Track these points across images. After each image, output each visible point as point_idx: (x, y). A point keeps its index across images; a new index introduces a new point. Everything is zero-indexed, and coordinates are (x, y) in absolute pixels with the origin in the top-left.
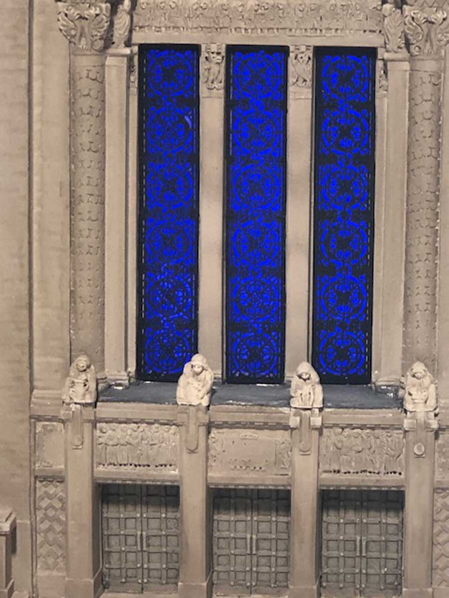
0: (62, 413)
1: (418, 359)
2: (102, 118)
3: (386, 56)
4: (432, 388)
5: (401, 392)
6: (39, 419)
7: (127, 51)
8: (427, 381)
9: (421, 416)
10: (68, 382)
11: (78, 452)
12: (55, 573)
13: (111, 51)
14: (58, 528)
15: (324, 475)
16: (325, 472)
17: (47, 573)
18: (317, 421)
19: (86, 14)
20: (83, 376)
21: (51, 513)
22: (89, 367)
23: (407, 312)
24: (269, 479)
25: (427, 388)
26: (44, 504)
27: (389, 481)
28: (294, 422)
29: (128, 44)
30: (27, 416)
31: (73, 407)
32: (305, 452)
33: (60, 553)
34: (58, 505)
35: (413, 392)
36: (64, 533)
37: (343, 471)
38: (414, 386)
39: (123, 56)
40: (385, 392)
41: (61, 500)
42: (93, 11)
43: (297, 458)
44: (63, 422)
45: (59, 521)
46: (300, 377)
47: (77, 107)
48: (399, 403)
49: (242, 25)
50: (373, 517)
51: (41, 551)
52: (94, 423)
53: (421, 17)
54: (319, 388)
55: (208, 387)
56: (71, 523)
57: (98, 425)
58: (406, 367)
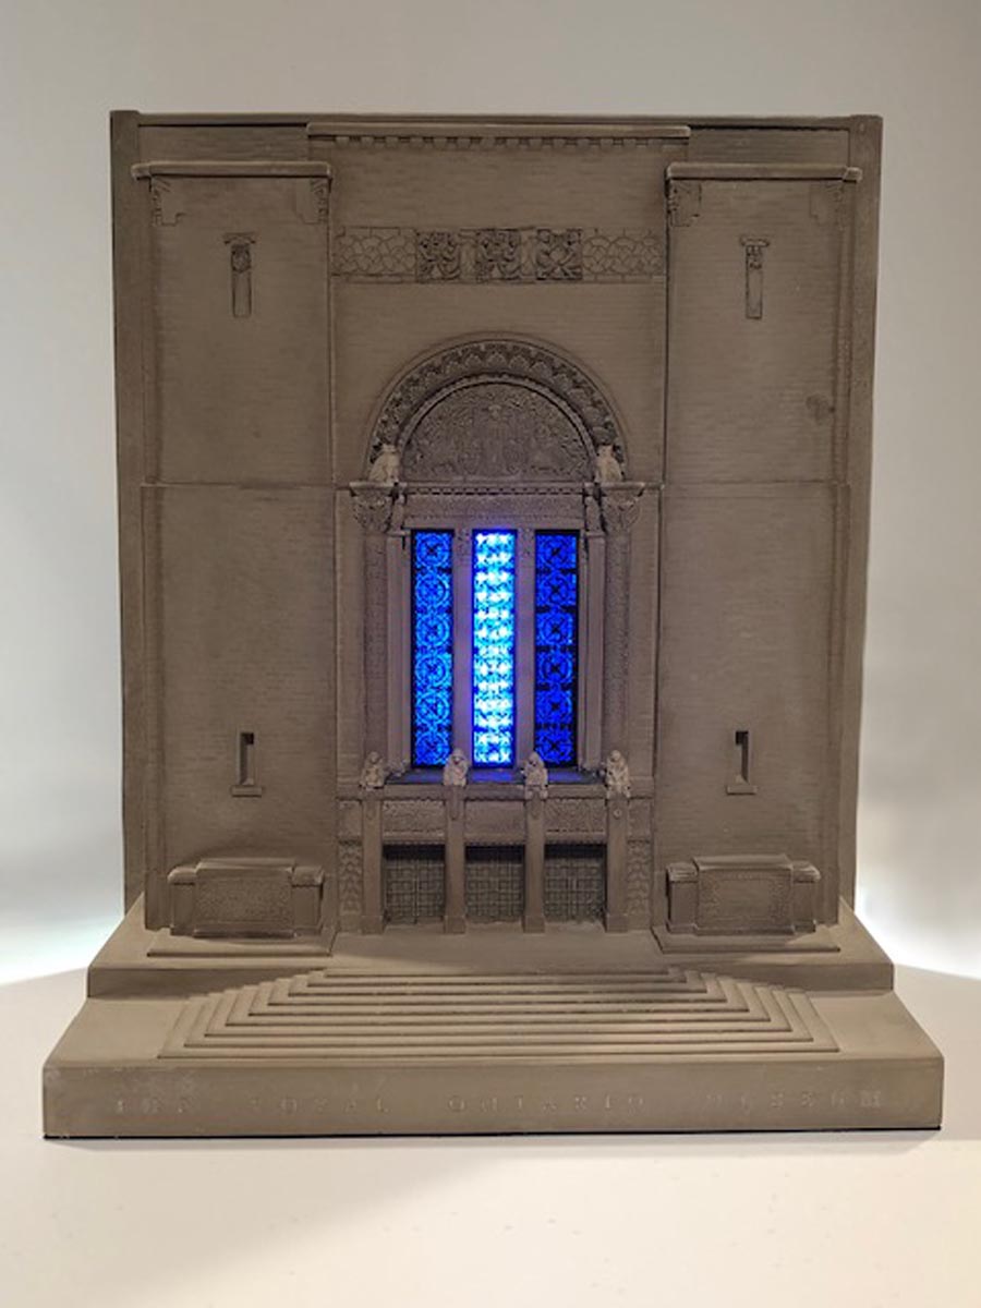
0: (360, 794)
2: (385, 580)
3: (588, 534)
4: (626, 770)
5: (602, 773)
6: (342, 799)
7: (403, 533)
8: (622, 763)
10: (364, 772)
11: (372, 823)
12: (354, 912)
13: (391, 532)
14: (355, 878)
15: (551, 834)
16: (550, 831)
17: (347, 912)
18: (545, 794)
19: (374, 505)
20: (375, 767)
21: (350, 868)
22: (378, 759)
23: (605, 714)
24: (509, 838)
25: (622, 769)
26: (345, 861)
27: (596, 836)
28: (529, 795)
29: (402, 528)
30: (333, 798)
31: (368, 790)
32: (535, 817)
33: (356, 896)
34: (356, 862)
35: (613, 771)
36: (361, 882)
37: (561, 829)
38: (612, 767)
39: (400, 536)
40: (590, 773)
41: (358, 858)
42: (379, 503)
43: (531, 822)
44: (360, 801)
45: (356, 873)
46: (531, 763)
47: (368, 573)
48: (604, 780)
49: (483, 514)
50: (581, 863)
51: (344, 897)
52: (382, 800)
53: (615, 504)
54: (545, 771)
55: (465, 772)
56: (366, 874)
57: (386, 802)
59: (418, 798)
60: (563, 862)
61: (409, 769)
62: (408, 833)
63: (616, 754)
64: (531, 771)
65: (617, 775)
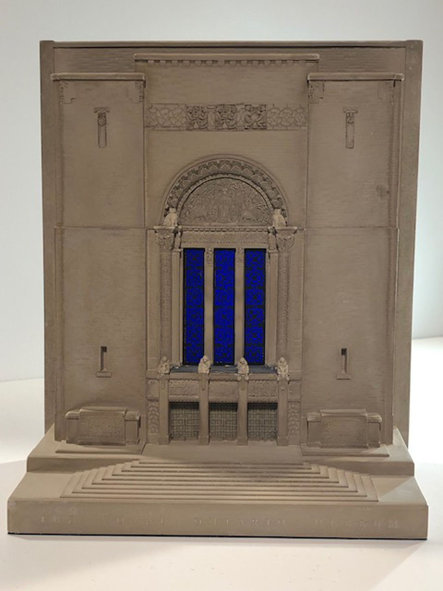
0: (158, 377)
1: (282, 356)
2: (171, 274)
3: (270, 251)
4: (287, 366)
5: (276, 368)
6: (149, 379)
7: (180, 250)
8: (285, 364)
9: (283, 376)
10: (160, 366)
11: (163, 391)
12: (155, 434)
13: (174, 250)
14: (156, 418)
15: (250, 397)
16: (250, 396)
17: (151, 434)
18: (247, 378)
19: (165, 237)
20: (165, 364)
21: (153, 412)
22: (167, 360)
23: (278, 339)
24: (230, 399)
25: (285, 366)
26: (151, 409)
27: (272, 399)
28: (239, 378)
29: (180, 248)
30: (144, 378)
31: (162, 375)
32: (243, 389)
33: (156, 426)
34: (156, 410)
35: (281, 367)
36: (158, 419)
37: (256, 395)
38: (281, 365)
39: (178, 252)
40: (270, 368)
41: (157, 408)
42: (168, 236)
43: (241, 392)
44: (158, 380)
45: (156, 415)
46: (241, 363)
47: (163, 270)
48: (276, 371)
49: (219, 241)
50: (266, 412)
51: (150, 426)
52: (169, 380)
53: (282, 238)
54: (248, 367)
55: (209, 367)
56: (161, 416)
57: (171, 381)
58: (278, 359)
59: (186, 379)
60: (258, 411)
61: (182, 365)
62: (181, 396)
63: (282, 359)
64: (241, 366)
65: (282, 369)
